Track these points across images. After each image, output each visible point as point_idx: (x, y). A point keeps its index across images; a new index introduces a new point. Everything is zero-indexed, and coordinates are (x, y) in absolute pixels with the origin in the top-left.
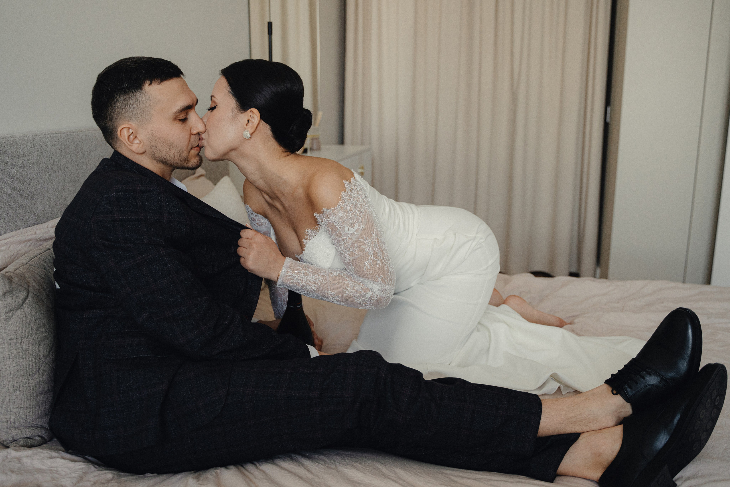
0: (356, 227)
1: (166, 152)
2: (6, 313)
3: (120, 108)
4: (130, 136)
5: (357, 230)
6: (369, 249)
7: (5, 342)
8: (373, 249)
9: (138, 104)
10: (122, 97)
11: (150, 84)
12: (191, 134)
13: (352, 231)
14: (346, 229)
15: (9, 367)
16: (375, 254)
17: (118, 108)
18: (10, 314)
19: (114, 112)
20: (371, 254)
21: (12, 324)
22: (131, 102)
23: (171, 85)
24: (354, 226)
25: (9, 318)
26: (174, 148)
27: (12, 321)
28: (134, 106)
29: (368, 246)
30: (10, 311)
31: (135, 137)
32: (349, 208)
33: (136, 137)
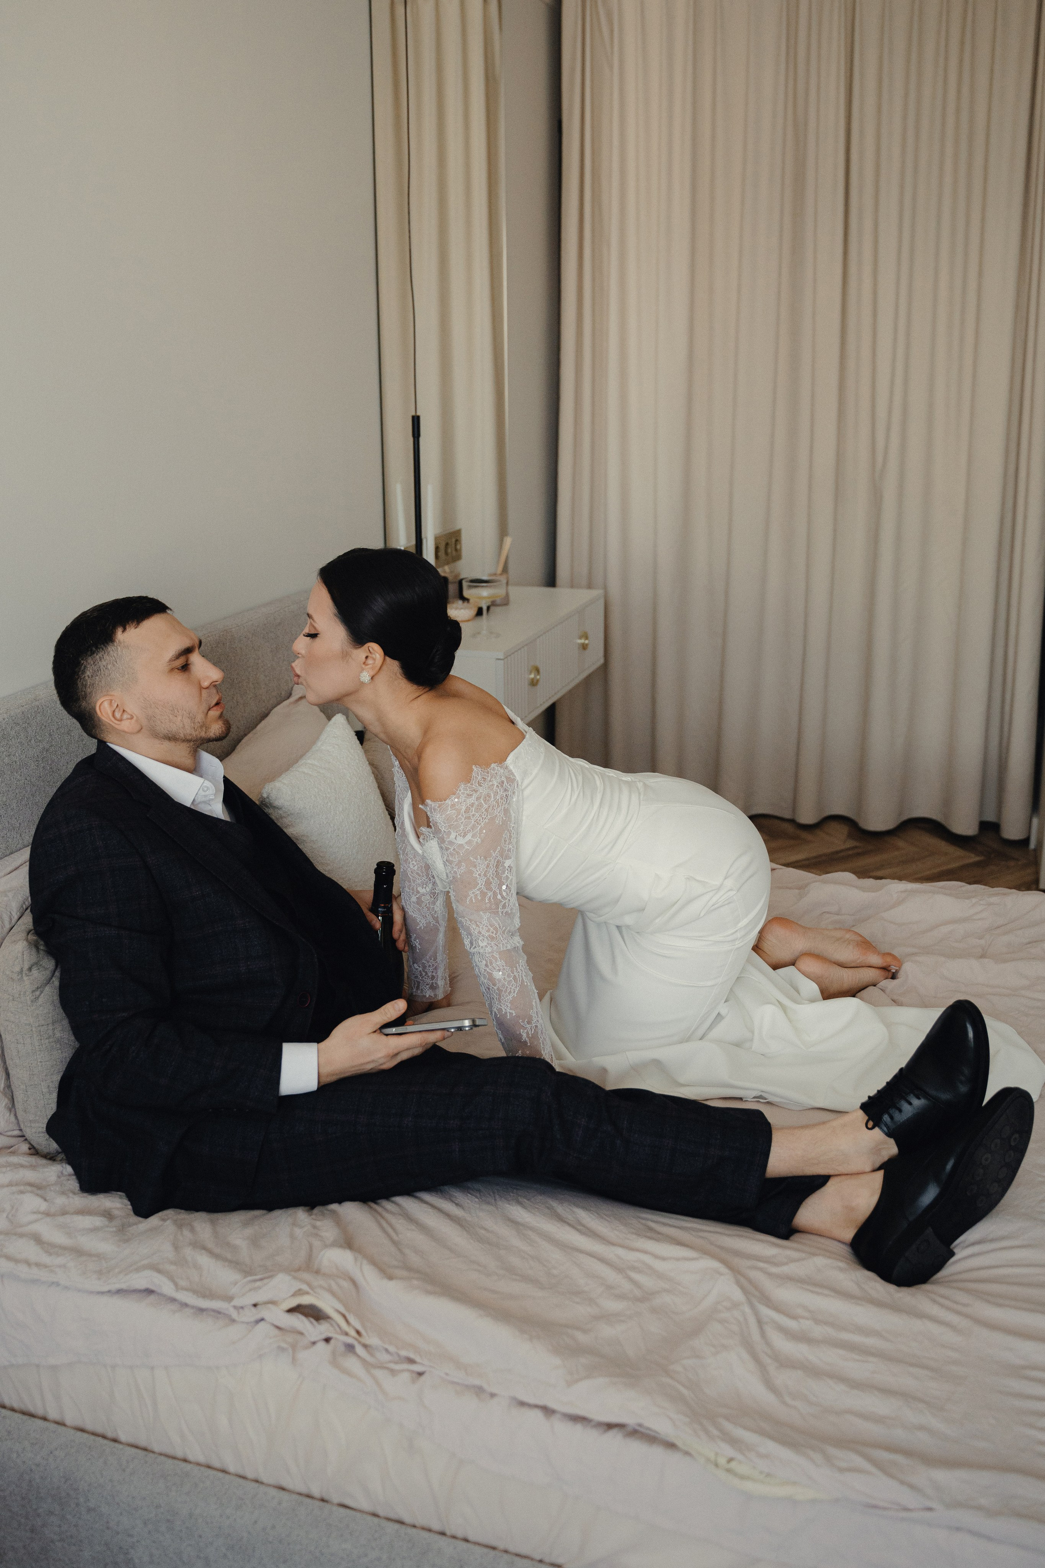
0: (469, 837)
1: (170, 721)
2: (33, 991)
3: (92, 676)
4: (114, 711)
5: (469, 842)
6: (480, 875)
7: (34, 1029)
8: (485, 875)
9: (115, 663)
10: (90, 660)
11: (124, 630)
12: (201, 688)
13: (461, 841)
14: (453, 836)
15: (41, 1062)
16: (488, 883)
17: (89, 677)
18: (38, 993)
19: (86, 685)
20: (481, 882)
21: (41, 1006)
22: (104, 663)
23: (153, 625)
24: (464, 836)
25: (37, 998)
26: (180, 711)
27: (41, 1000)
28: (109, 667)
29: (480, 869)
30: (38, 988)
31: (122, 710)
32: (464, 808)
33: (124, 711)
